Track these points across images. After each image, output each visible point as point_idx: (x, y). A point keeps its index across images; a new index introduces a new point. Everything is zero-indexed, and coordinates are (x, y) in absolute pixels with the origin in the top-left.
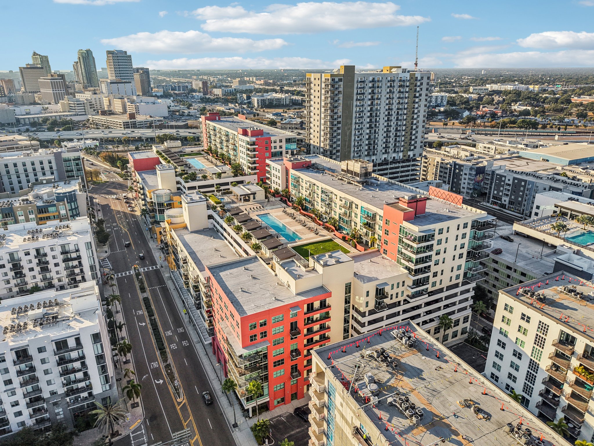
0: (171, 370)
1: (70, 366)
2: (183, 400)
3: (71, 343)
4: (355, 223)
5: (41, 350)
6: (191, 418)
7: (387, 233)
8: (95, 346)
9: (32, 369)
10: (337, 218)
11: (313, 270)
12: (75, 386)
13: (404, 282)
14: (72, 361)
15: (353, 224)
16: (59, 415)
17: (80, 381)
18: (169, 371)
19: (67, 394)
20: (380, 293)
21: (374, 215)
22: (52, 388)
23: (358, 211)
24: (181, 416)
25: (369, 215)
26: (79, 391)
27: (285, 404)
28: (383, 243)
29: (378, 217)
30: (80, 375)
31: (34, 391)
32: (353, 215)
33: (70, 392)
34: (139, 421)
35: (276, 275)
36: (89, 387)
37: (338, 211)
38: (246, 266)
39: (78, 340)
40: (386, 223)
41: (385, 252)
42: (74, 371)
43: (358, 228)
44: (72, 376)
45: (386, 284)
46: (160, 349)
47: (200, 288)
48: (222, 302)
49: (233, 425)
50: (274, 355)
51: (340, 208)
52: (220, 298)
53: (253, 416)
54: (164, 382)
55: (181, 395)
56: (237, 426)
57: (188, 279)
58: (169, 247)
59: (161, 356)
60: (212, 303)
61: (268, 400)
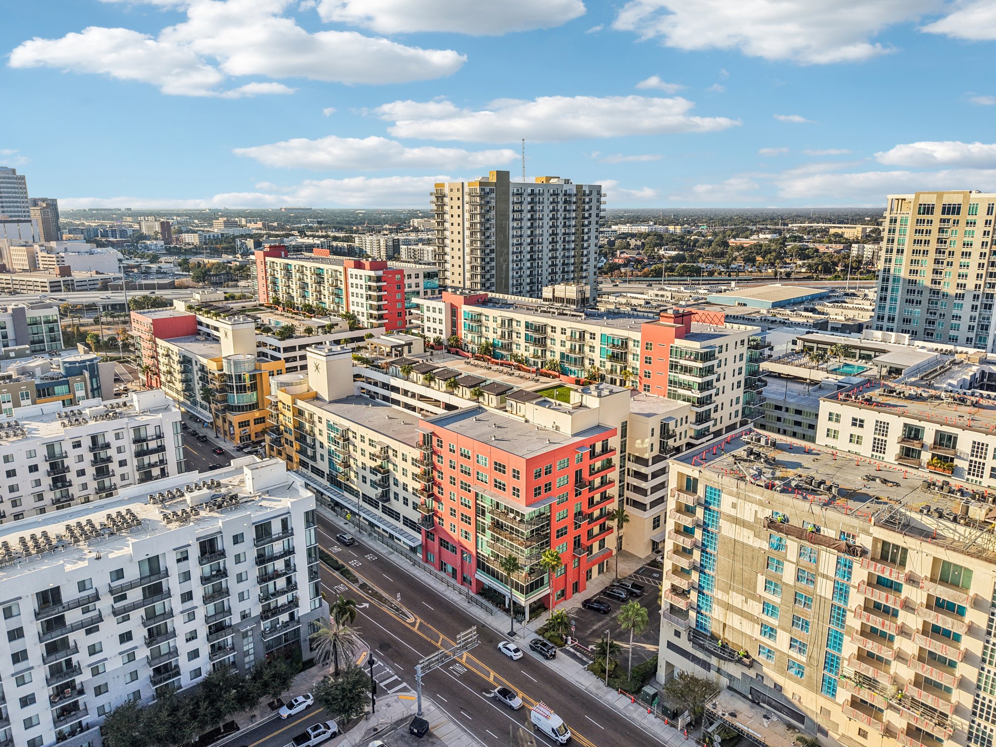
0: (371, 589)
1: (270, 567)
2: (416, 619)
3: (276, 528)
4: (590, 360)
5: (237, 539)
6: (442, 636)
7: (648, 361)
8: (308, 532)
9: (222, 573)
10: (557, 358)
11: (581, 406)
12: (272, 602)
13: (687, 417)
14: (273, 558)
15: (587, 362)
16: (249, 655)
17: (283, 592)
18: (370, 591)
19: (264, 616)
20: (665, 432)
21: (625, 343)
22: (245, 606)
23: (597, 343)
24: (425, 637)
25: (616, 343)
26: (277, 611)
27: (565, 599)
28: (643, 377)
29: (631, 344)
30: (281, 583)
31: (216, 614)
32: (587, 349)
33: (268, 613)
34: (365, 653)
35: (526, 421)
36: (294, 603)
37: (558, 349)
38: (478, 417)
39: (285, 523)
40: (647, 348)
41: (647, 388)
42: (277, 575)
43: (597, 364)
44: (271, 584)
45: (670, 418)
46: (337, 569)
47: (391, 467)
48: (469, 458)
49: (509, 634)
50: (557, 519)
51: (563, 344)
52: (462, 455)
53: (530, 618)
54: (370, 604)
55: (409, 614)
56: (515, 634)
57: (349, 466)
58: (284, 433)
59: (344, 576)
60: (434, 474)
61: (549, 591)
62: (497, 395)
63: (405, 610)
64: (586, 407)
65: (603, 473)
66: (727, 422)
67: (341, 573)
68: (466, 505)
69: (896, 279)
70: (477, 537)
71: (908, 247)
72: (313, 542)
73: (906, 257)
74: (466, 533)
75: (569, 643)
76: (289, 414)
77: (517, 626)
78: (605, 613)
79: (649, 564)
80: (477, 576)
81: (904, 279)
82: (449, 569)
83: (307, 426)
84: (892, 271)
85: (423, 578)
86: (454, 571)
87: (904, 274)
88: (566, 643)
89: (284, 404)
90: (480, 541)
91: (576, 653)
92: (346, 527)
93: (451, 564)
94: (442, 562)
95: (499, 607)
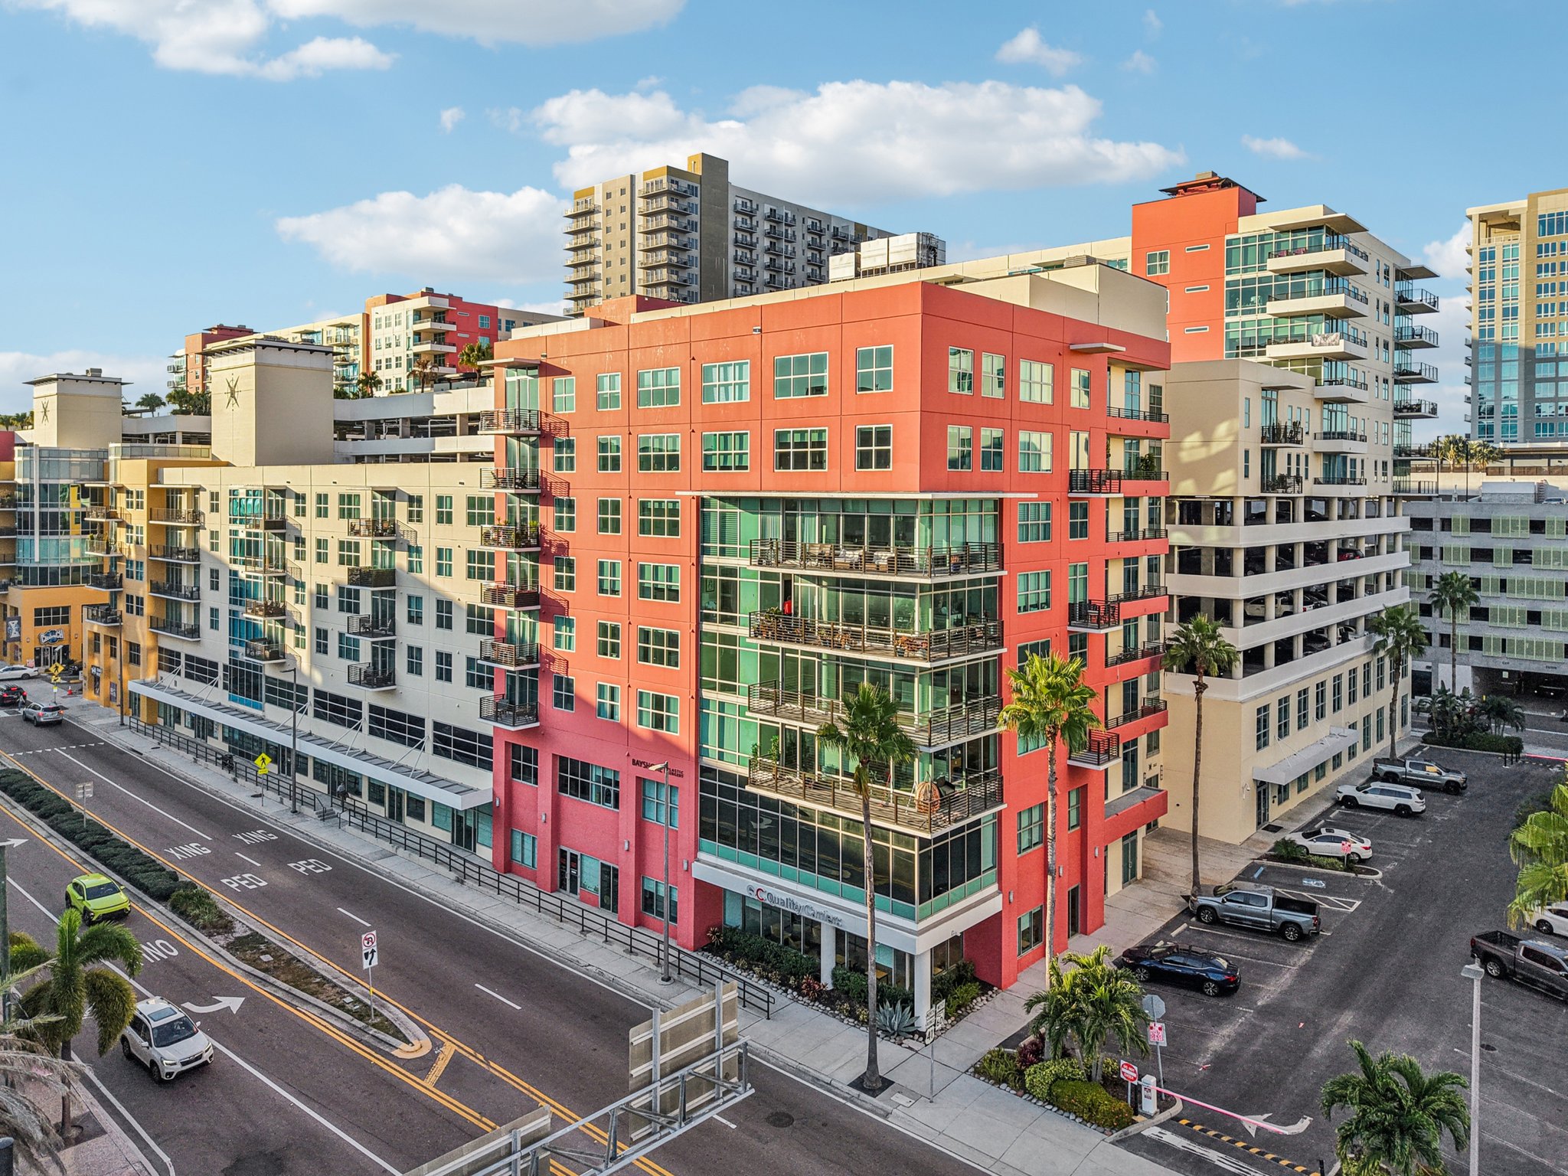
0: (273, 951)
2: (437, 1044)
18: (266, 958)
24: (467, 1112)
46: (162, 897)
47: (401, 559)
49: (858, 1084)
50: (1021, 603)
53: (940, 1021)
54: (253, 997)
55: (410, 1028)
56: (887, 1083)
57: (282, 611)
58: (126, 580)
59: (183, 915)
60: (542, 520)
61: (996, 905)
63: (395, 1012)
67: (174, 908)
68: (658, 592)
70: (701, 704)
74: (658, 702)
75: (1150, 1105)
76: (139, 518)
77: (887, 1049)
78: (1228, 988)
79: (1270, 858)
80: (699, 871)
82: (591, 875)
86: (609, 875)
88: (1136, 1105)
89: (129, 493)
90: (714, 713)
91: (1199, 1150)
92: (255, 805)
93: (593, 855)
94: (563, 853)
95: (798, 989)
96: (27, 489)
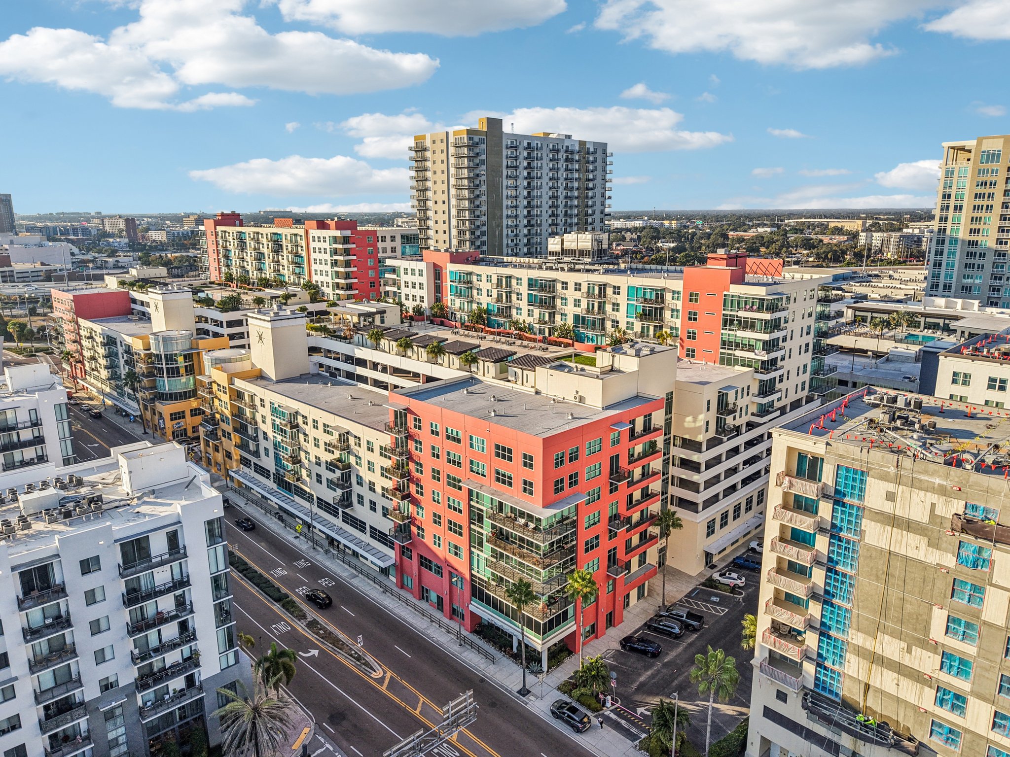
0: (323, 628)
1: (150, 608)
2: (385, 672)
3: (158, 545)
4: (613, 321)
5: (88, 566)
6: (422, 699)
7: (693, 317)
8: (212, 552)
9: (62, 621)
10: (570, 322)
11: (612, 370)
12: (156, 661)
13: (749, 387)
14: (155, 593)
15: (608, 324)
16: (117, 745)
17: (173, 646)
18: (321, 632)
19: (142, 683)
20: (724, 407)
21: (660, 295)
22: (106, 671)
23: (622, 299)
24: (397, 700)
25: (648, 297)
26: (165, 674)
27: (596, 637)
28: (685, 338)
29: (668, 296)
30: (170, 631)
31: (57, 685)
32: (609, 308)
33: (147, 679)
34: (306, 730)
35: (537, 393)
36: (192, 660)
37: (571, 310)
38: (471, 389)
39: (173, 539)
40: (691, 300)
41: (691, 353)
42: (161, 619)
43: (623, 326)
44: (152, 634)
45: (729, 387)
46: (278, 600)
47: (352, 460)
48: (459, 441)
49: (519, 692)
50: (586, 525)
51: (577, 303)
52: (448, 437)
53: (549, 668)
54: (322, 651)
55: (376, 666)
56: (529, 692)
57: (300, 461)
58: (221, 423)
59: (287, 610)
60: (410, 466)
61: (574, 628)
62: (495, 362)
63: (370, 658)
64: (619, 371)
65: (644, 461)
66: (792, 397)
67: (283, 606)
68: (455, 509)
69: (954, 241)
70: (471, 553)
71: (967, 203)
72: (221, 566)
73: (965, 216)
74: (456, 547)
75: (609, 704)
76: (225, 398)
77: (531, 679)
78: (655, 655)
79: (703, 584)
80: (471, 608)
81: (963, 241)
82: (433, 596)
83: (248, 412)
84: (948, 232)
85: (397, 611)
86: (440, 600)
87: (963, 234)
88: (604, 704)
89: (218, 385)
90: (475, 558)
91: (619, 720)
92: (296, 542)
93: (435, 591)
94: (423, 588)
95: (505, 652)
96: (158, 356)
